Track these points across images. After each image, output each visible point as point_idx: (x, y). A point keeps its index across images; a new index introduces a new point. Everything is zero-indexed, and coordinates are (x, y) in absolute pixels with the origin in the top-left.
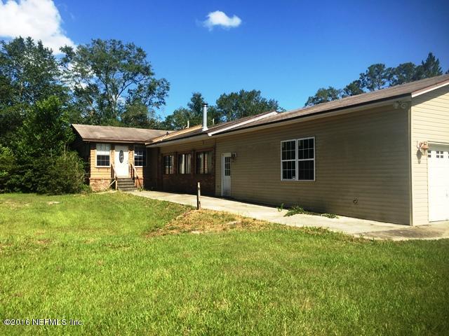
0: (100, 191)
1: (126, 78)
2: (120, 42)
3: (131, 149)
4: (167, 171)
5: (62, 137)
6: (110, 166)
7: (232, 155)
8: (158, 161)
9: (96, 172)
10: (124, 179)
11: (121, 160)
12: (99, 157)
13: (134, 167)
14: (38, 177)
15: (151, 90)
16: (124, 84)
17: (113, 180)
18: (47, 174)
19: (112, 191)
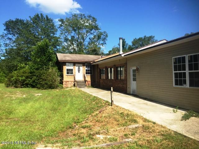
0: (68, 88)
1: (87, 32)
2: (84, 15)
3: (84, 66)
4: (102, 77)
5: (50, 60)
6: (73, 75)
7: (137, 68)
8: (98, 72)
9: (66, 78)
10: (80, 81)
11: (79, 71)
12: (67, 70)
13: (85, 75)
14: (38, 80)
15: (99, 38)
16: (87, 35)
17: (74, 82)
18: (41, 79)
19: (73, 88)
